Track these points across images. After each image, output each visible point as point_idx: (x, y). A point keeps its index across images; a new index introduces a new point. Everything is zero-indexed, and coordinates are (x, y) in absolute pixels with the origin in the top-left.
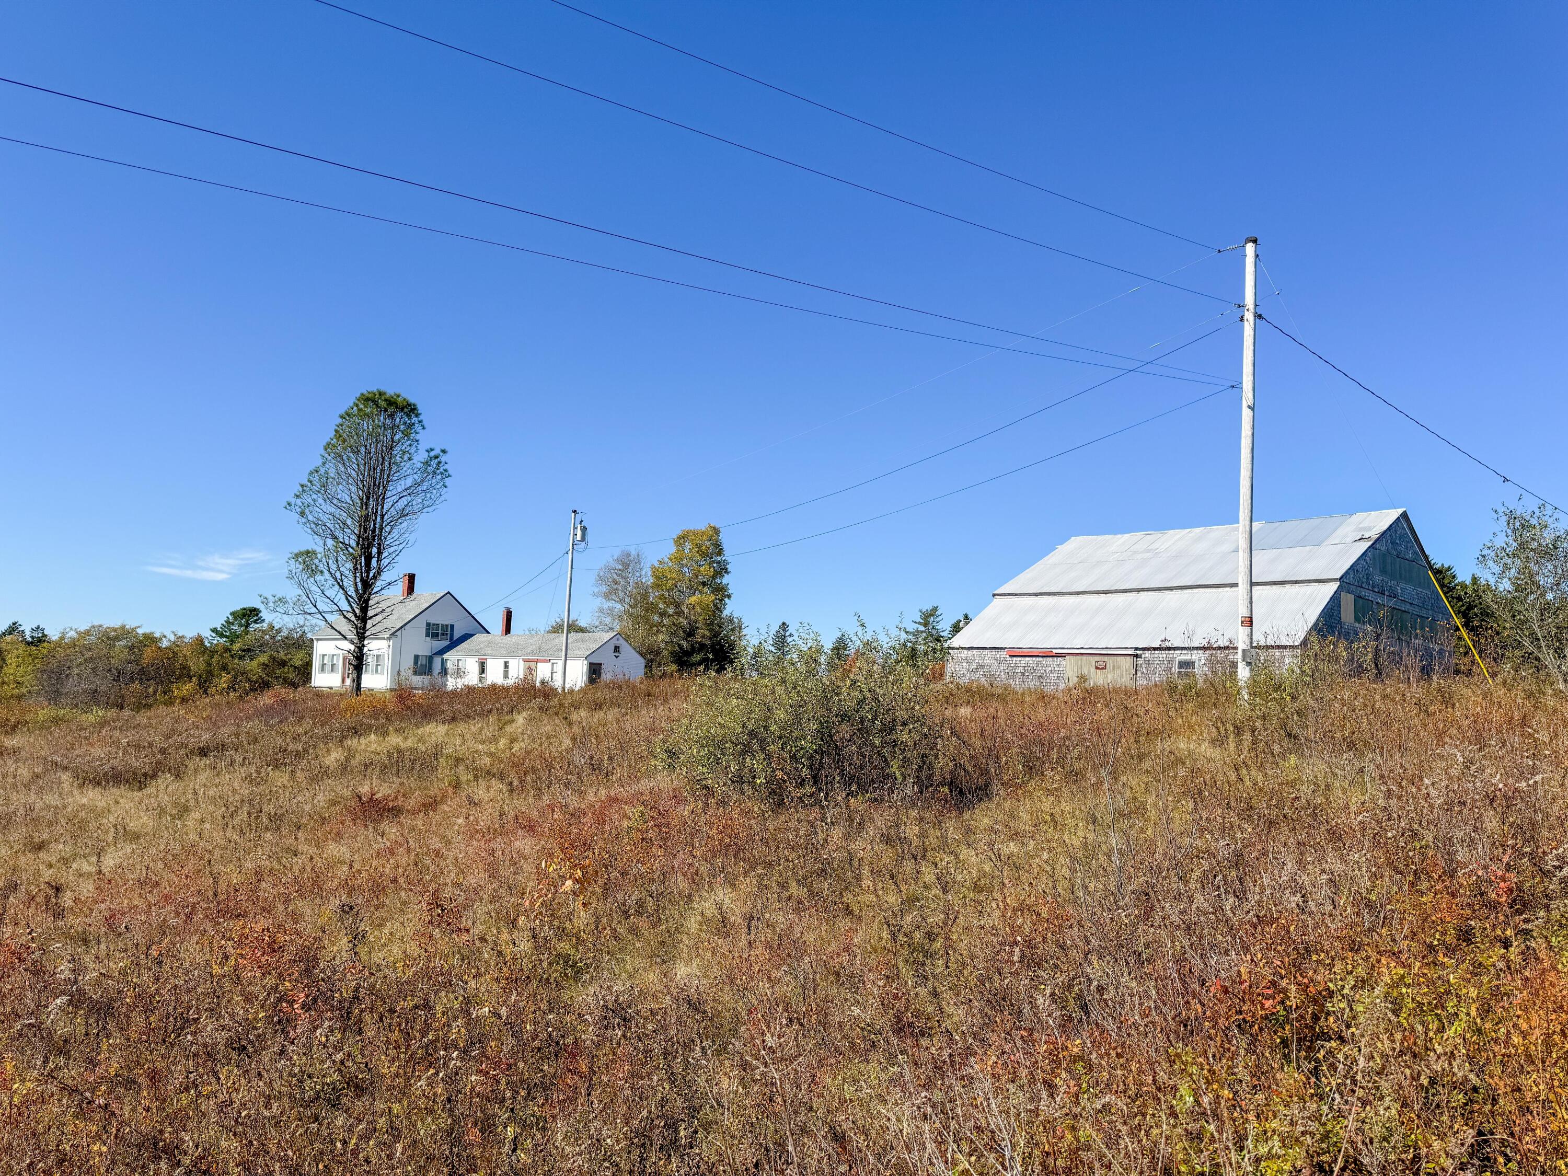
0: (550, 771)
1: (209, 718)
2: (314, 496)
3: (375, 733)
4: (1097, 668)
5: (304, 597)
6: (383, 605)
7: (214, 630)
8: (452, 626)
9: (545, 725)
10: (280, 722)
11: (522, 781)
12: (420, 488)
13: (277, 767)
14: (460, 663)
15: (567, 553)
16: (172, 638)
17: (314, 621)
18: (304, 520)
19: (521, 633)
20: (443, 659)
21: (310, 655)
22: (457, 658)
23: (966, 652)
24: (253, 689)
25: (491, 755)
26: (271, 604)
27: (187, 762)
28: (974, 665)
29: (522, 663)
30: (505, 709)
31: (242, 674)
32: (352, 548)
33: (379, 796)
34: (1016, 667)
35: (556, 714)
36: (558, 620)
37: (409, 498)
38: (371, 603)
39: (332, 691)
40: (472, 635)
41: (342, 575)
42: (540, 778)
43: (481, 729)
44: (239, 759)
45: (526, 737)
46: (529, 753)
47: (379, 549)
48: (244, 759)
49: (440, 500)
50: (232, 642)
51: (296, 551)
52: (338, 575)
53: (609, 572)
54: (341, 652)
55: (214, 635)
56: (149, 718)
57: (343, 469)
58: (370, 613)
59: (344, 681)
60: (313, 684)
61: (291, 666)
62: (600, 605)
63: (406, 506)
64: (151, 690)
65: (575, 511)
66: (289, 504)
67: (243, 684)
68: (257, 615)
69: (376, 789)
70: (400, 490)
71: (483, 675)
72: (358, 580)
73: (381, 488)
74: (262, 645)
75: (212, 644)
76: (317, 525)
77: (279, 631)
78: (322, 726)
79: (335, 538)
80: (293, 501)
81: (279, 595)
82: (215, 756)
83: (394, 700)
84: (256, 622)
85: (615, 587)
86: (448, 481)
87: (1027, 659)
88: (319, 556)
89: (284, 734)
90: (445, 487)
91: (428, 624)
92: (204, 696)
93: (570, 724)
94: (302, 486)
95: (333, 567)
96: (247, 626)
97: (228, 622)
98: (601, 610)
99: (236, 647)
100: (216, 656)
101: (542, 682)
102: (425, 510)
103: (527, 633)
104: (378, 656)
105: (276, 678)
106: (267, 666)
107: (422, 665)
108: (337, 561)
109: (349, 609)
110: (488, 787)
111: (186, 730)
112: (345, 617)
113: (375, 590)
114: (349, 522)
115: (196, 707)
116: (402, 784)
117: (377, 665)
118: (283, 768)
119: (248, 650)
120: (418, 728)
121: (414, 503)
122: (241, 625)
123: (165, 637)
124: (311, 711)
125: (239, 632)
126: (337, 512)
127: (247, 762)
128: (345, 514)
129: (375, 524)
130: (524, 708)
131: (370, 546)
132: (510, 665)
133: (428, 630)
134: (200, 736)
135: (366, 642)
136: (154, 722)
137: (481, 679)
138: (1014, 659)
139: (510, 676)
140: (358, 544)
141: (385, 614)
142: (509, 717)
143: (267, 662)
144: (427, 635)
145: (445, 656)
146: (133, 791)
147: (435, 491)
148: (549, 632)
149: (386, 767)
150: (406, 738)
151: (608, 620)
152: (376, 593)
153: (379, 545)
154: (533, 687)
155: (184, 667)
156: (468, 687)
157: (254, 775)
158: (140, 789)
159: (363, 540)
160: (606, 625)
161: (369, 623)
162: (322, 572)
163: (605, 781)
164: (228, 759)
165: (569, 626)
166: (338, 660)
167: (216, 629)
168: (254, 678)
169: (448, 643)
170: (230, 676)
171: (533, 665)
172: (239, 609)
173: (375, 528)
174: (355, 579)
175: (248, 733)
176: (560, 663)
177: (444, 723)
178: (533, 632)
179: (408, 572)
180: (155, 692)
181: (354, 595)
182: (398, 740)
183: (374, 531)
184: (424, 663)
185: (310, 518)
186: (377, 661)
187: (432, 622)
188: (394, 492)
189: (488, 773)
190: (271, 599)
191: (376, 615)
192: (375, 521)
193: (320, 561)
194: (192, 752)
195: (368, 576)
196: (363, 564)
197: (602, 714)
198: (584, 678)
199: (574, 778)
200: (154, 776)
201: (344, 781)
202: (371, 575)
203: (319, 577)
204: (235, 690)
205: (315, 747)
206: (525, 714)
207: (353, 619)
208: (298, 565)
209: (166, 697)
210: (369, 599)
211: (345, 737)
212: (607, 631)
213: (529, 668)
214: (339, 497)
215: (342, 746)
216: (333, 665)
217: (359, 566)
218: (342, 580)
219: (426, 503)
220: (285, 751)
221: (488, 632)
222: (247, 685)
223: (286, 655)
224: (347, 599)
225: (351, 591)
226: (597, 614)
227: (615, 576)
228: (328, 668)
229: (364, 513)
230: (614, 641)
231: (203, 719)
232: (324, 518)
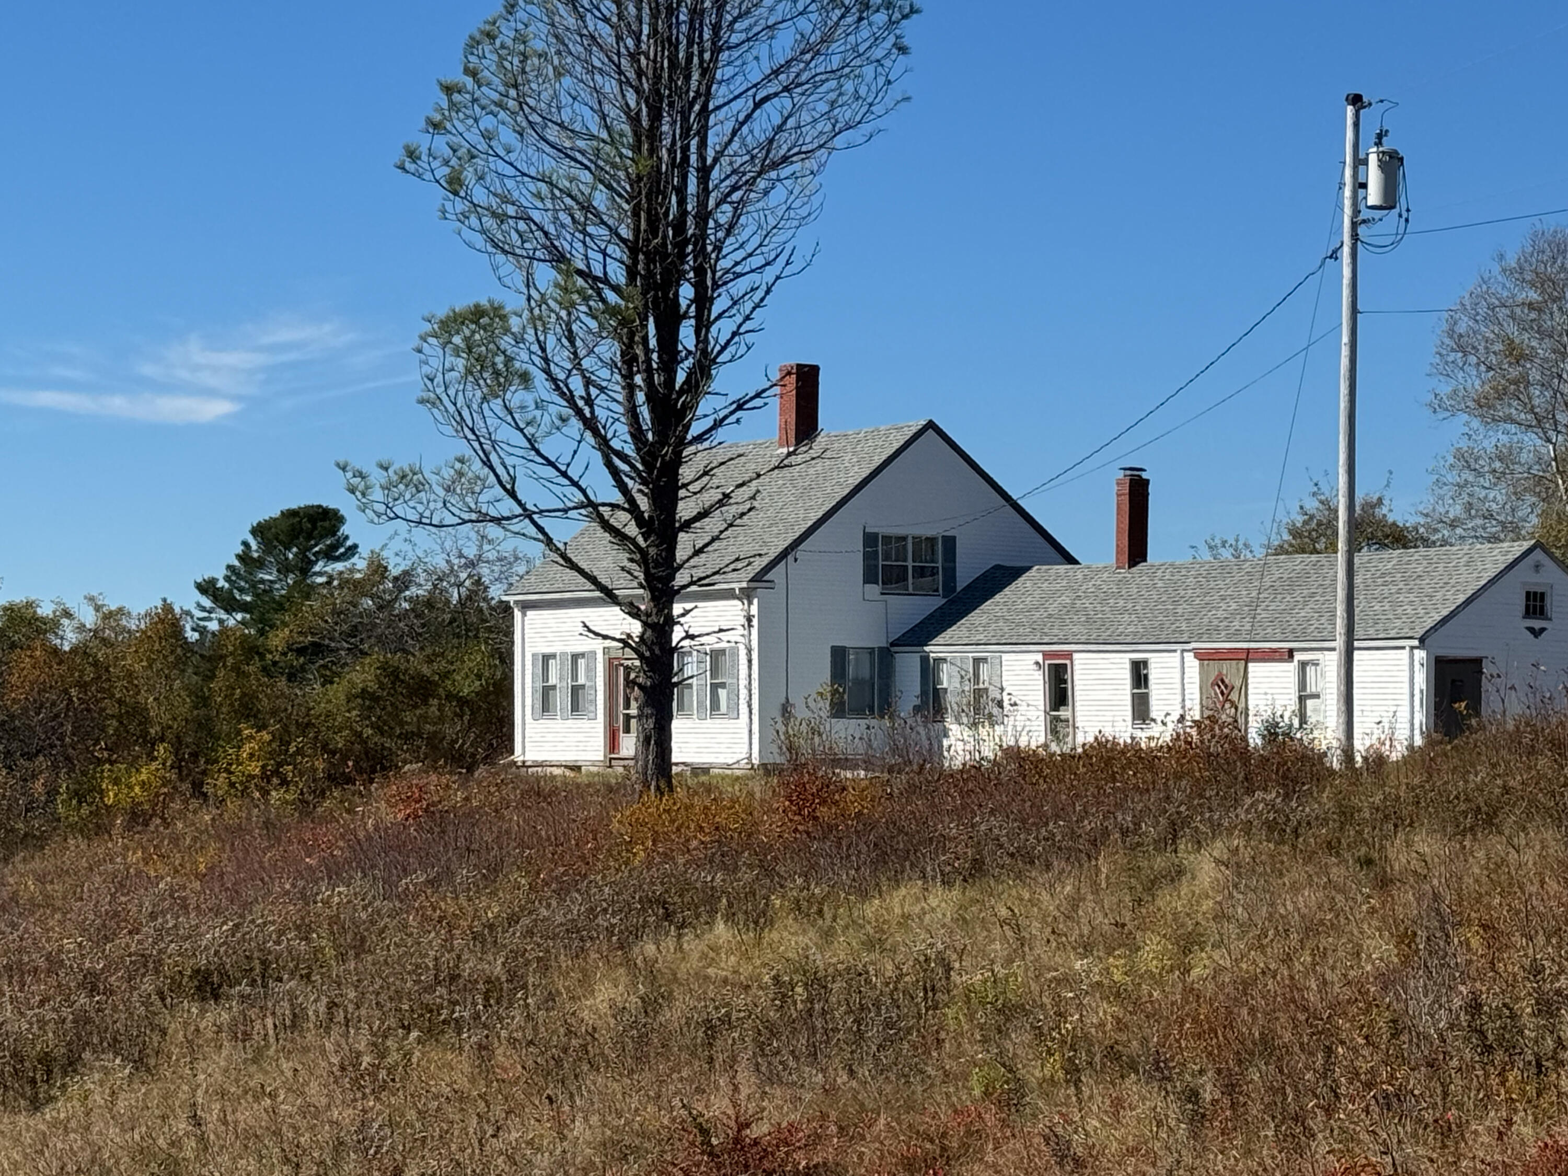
0: (1329, 1051)
1: (213, 874)
2: (487, 122)
3: (730, 917)
5: (477, 465)
6: (725, 479)
7: (207, 588)
8: (950, 543)
9: (1295, 888)
10: (430, 882)
11: (1231, 1088)
12: (820, 65)
13: (432, 1033)
14: (984, 669)
15: (1334, 255)
16: (89, 618)
17: (509, 545)
18: (461, 206)
19: (1185, 558)
20: (925, 659)
21: (506, 658)
22: (972, 653)
24: (338, 779)
25: (1117, 994)
26: (377, 494)
27: (164, 1019)
29: (1192, 663)
30: (1149, 830)
31: (304, 728)
32: (616, 289)
33: (757, 1131)
35: (1332, 847)
36: (1312, 505)
37: (785, 102)
38: (686, 473)
39: (582, 779)
40: (1016, 573)
41: (588, 383)
42: (1295, 1078)
43: (1075, 902)
44: (316, 1008)
45: (1231, 929)
46: (1246, 985)
47: (699, 286)
48: (332, 1005)
49: (889, 101)
50: (264, 624)
51: (442, 313)
52: (576, 385)
53: (1492, 318)
54: (598, 645)
55: (207, 603)
56: (41, 879)
57: (571, 21)
58: (685, 509)
59: (612, 743)
60: (518, 756)
61: (449, 696)
62: (1464, 444)
63: (780, 129)
64: (38, 786)
65: (1356, 100)
66: (412, 155)
67: (306, 762)
68: (333, 531)
69: (752, 1107)
70: (756, 77)
71: (1064, 713)
72: (640, 397)
73: (696, 76)
74: (354, 631)
75: (202, 631)
76: (501, 218)
77: (404, 581)
78: (562, 893)
79: (559, 258)
80: (423, 142)
81: (401, 463)
82: (243, 998)
83: (781, 803)
84: (329, 555)
85: (1514, 373)
86: (910, 30)
88: (515, 323)
89: (448, 923)
90: (903, 50)
91: (870, 539)
92: (194, 803)
93: (1384, 883)
94: (448, 90)
95: (561, 357)
96: (305, 567)
97: (244, 558)
98: (1466, 460)
99: (278, 640)
100: (221, 673)
101: (1271, 731)
102: (839, 142)
103: (1207, 556)
104: (717, 655)
105: (407, 737)
106: (375, 698)
107: (858, 682)
108: (571, 338)
109: (617, 497)
110: (1118, 1104)
111: (153, 916)
112: (606, 526)
113: (696, 429)
114: (601, 199)
115: (175, 840)
116: (829, 1090)
117: (715, 687)
118: (450, 1035)
119: (316, 650)
120: (864, 896)
121: (806, 117)
122: (285, 569)
123: (67, 614)
124: (522, 845)
125: (280, 591)
126: (561, 171)
127: (340, 1016)
128: (586, 176)
129: (682, 202)
130: (1216, 828)
131: (673, 278)
132: (1154, 674)
133: (869, 558)
134: (194, 934)
135: (677, 609)
136: (57, 888)
137: (1056, 727)
139: (1156, 709)
140: (632, 273)
141: (731, 511)
142: (1160, 862)
143: (373, 687)
144: (870, 577)
145: (934, 650)
146: (15, 1111)
147: (869, 71)
148: (1280, 550)
149: (774, 1033)
150: (828, 935)
151: (1497, 497)
152: (699, 439)
153: (700, 272)
154: (1239, 746)
155: (138, 713)
156: (1014, 755)
157: (366, 1060)
158: (36, 1105)
159: (649, 260)
160: (1489, 516)
161: (685, 544)
162: (525, 378)
163: (1531, 1090)
164: (285, 1008)
165: (1354, 525)
166: (591, 670)
167: (212, 582)
168: (340, 742)
169: (937, 602)
170: (267, 737)
171: (1230, 670)
172: (276, 513)
173: (683, 213)
174: (631, 397)
175: (334, 920)
176: (1331, 662)
177: (947, 883)
178: (1226, 554)
179: (794, 362)
180: (52, 793)
181: (629, 450)
182: (803, 940)
183: (679, 226)
184: (865, 673)
185: (480, 195)
186: (715, 671)
187: (883, 529)
188: (739, 85)
189: (1113, 1053)
190: (377, 477)
191: (703, 514)
192: (681, 192)
193: (519, 340)
194: (176, 986)
195: (671, 380)
196: (653, 343)
197: (1498, 845)
198: (1420, 717)
199: (1416, 1081)
200: (72, 1064)
201: (646, 1077)
202: (681, 377)
203: (517, 396)
204: (284, 782)
205: (544, 966)
206: (1219, 848)
207: (632, 530)
208: (450, 360)
209: (85, 810)
210: (677, 461)
211: (637, 933)
212: (1494, 539)
213: (1220, 681)
214: (566, 116)
215: (629, 963)
216: (576, 690)
217: (639, 351)
218: (589, 401)
219: (844, 114)
220: (454, 978)
221: (1071, 560)
222: (320, 765)
223: (429, 661)
224: (609, 465)
225: (622, 440)
226: (1452, 477)
227: (1512, 329)
228: (562, 699)
229: (645, 164)
230: (1526, 578)
231: (199, 877)
232: (524, 193)
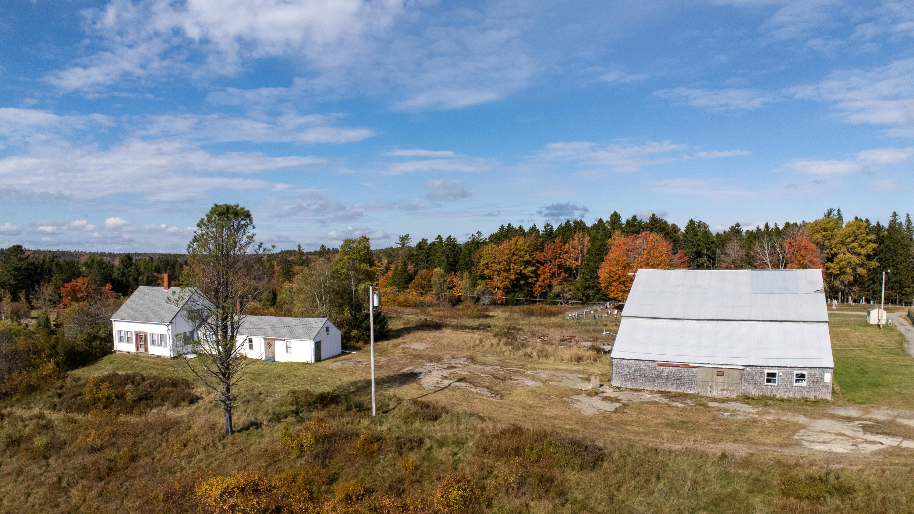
4: (717, 375)
21: (111, 330)
23: (626, 361)
28: (633, 370)
29: (262, 340)
34: (662, 372)
39: (131, 355)
59: (136, 349)
60: (115, 349)
87: (671, 368)
104: (161, 335)
107: (188, 338)
117: (161, 341)
133: (189, 315)
138: (662, 367)
139: (255, 348)
144: (189, 319)
166: (132, 335)
169: (200, 322)
184: (189, 336)
186: (161, 338)
213: (269, 344)
216: (128, 338)
228: (125, 339)
230: (326, 325)
